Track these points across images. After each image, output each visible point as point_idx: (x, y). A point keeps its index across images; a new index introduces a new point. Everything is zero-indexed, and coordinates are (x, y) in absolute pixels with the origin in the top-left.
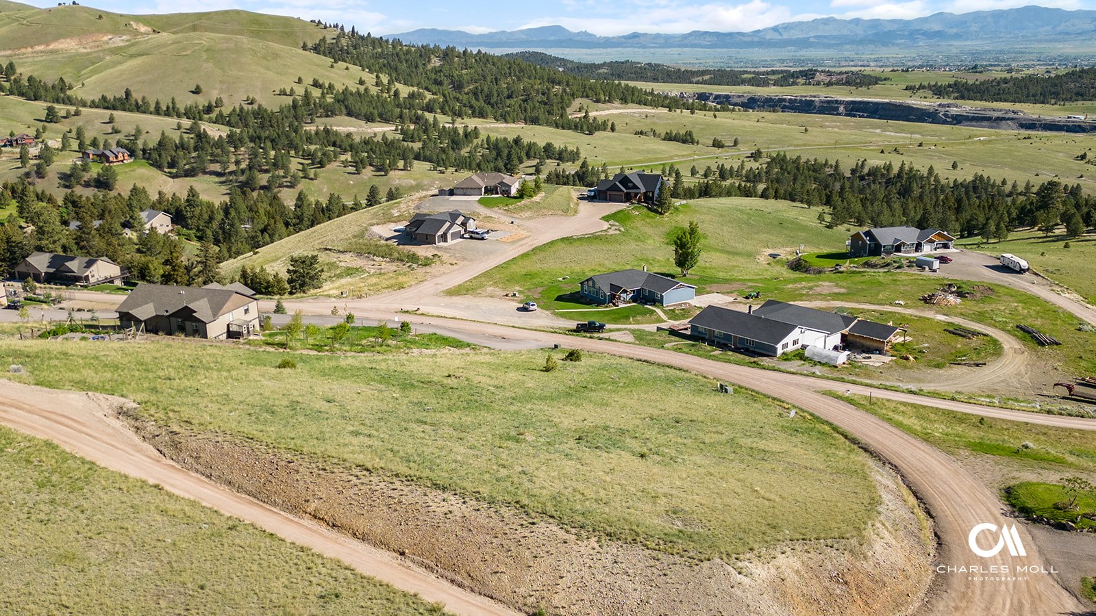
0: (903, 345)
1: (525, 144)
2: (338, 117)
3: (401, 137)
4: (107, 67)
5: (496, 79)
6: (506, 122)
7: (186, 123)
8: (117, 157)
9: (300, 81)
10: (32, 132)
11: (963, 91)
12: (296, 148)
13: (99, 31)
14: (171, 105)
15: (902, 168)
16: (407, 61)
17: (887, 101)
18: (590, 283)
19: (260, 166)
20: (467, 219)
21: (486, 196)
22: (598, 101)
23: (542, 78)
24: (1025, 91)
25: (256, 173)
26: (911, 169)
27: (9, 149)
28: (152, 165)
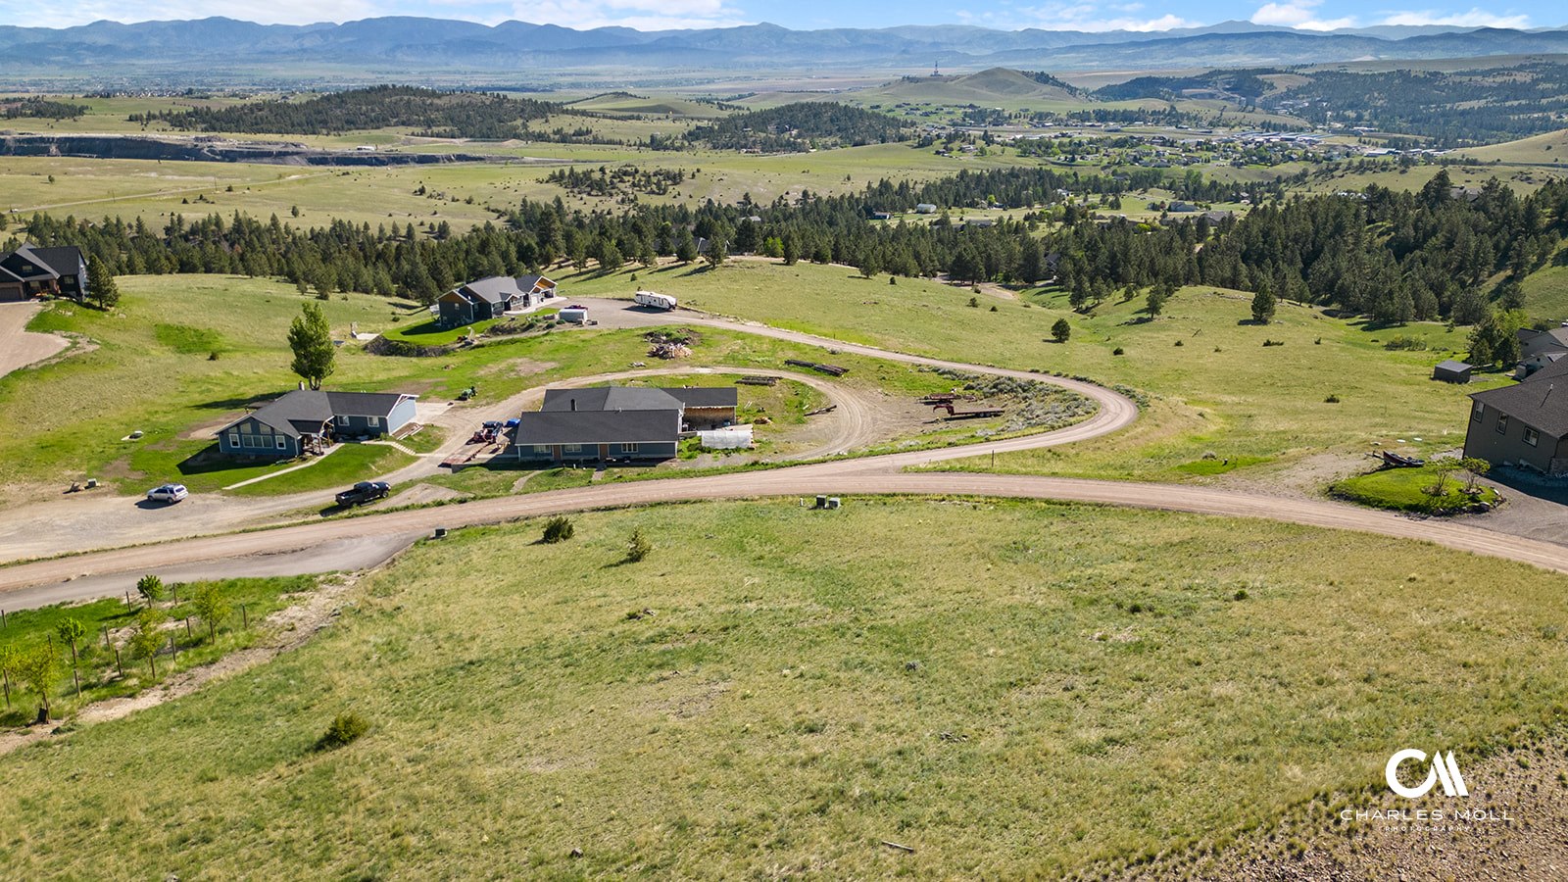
18: (246, 427)
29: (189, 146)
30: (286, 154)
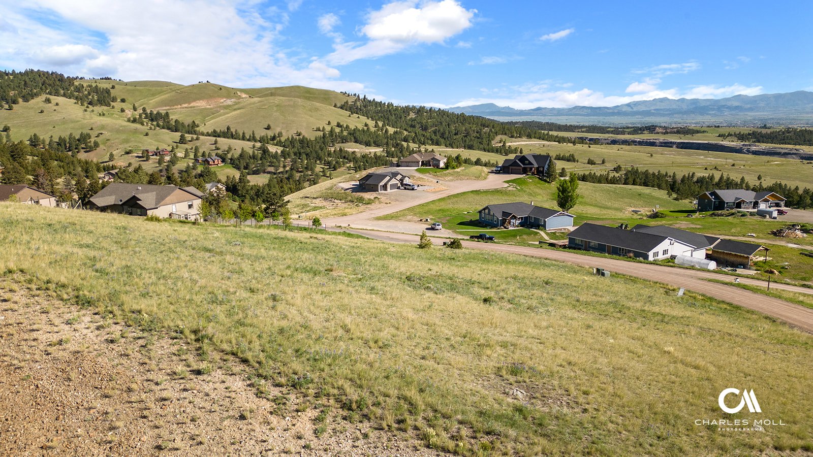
0: (765, 262)
1: (463, 159)
2: (349, 143)
3: (386, 155)
4: (220, 115)
5: (448, 125)
6: (453, 148)
7: (258, 145)
8: (214, 162)
9: (329, 123)
10: (170, 149)
11: (758, 137)
12: (320, 159)
13: (219, 96)
14: (252, 135)
15: (722, 177)
16: (395, 115)
17: (706, 142)
18: (487, 211)
19: (298, 169)
20: (404, 177)
21: (422, 167)
22: (512, 137)
23: (477, 124)
24: (803, 138)
25: (294, 172)
26: (728, 179)
27: (155, 157)
28: (234, 167)
29: (738, 148)
30: (789, 154)
